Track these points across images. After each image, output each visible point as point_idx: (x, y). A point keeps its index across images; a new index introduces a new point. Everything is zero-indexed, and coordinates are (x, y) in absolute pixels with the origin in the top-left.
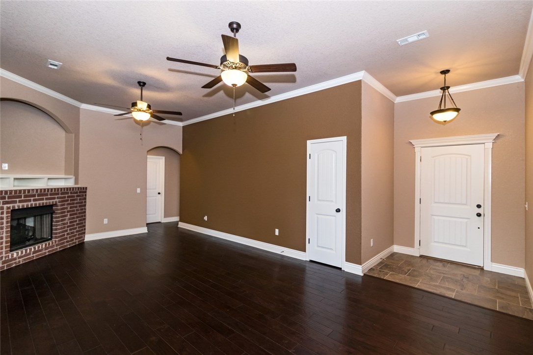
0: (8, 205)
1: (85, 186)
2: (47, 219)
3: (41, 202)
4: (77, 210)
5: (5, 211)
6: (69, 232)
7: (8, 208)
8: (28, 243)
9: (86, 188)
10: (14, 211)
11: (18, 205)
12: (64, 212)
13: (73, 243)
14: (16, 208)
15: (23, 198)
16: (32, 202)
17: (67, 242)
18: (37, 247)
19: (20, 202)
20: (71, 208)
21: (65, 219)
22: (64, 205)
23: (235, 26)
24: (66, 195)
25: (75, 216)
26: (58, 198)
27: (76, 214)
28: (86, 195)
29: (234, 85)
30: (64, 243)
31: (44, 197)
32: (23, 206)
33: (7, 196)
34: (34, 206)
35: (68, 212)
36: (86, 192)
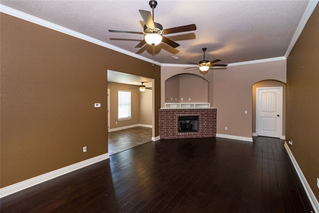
0: (178, 115)
1: (215, 108)
2: (196, 122)
3: (191, 114)
4: (211, 120)
5: (176, 116)
6: (206, 130)
7: (178, 116)
8: (187, 131)
9: (216, 109)
10: (179, 117)
11: (181, 115)
12: (203, 120)
13: (208, 136)
14: (180, 116)
15: (183, 112)
16: (187, 114)
17: (205, 135)
18: (189, 133)
19: (182, 114)
20: (207, 118)
21: (204, 124)
22: (203, 117)
23: (153, 3)
24: (204, 112)
25: (210, 123)
26: (199, 113)
27: (210, 122)
28: (216, 113)
29: (153, 44)
30: (203, 135)
31: (193, 113)
32: (183, 115)
33: (177, 111)
34: (187, 116)
35: (205, 120)
36: (216, 111)
